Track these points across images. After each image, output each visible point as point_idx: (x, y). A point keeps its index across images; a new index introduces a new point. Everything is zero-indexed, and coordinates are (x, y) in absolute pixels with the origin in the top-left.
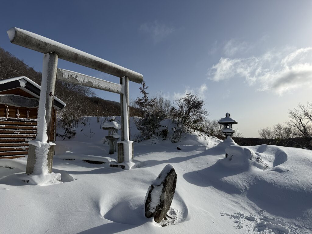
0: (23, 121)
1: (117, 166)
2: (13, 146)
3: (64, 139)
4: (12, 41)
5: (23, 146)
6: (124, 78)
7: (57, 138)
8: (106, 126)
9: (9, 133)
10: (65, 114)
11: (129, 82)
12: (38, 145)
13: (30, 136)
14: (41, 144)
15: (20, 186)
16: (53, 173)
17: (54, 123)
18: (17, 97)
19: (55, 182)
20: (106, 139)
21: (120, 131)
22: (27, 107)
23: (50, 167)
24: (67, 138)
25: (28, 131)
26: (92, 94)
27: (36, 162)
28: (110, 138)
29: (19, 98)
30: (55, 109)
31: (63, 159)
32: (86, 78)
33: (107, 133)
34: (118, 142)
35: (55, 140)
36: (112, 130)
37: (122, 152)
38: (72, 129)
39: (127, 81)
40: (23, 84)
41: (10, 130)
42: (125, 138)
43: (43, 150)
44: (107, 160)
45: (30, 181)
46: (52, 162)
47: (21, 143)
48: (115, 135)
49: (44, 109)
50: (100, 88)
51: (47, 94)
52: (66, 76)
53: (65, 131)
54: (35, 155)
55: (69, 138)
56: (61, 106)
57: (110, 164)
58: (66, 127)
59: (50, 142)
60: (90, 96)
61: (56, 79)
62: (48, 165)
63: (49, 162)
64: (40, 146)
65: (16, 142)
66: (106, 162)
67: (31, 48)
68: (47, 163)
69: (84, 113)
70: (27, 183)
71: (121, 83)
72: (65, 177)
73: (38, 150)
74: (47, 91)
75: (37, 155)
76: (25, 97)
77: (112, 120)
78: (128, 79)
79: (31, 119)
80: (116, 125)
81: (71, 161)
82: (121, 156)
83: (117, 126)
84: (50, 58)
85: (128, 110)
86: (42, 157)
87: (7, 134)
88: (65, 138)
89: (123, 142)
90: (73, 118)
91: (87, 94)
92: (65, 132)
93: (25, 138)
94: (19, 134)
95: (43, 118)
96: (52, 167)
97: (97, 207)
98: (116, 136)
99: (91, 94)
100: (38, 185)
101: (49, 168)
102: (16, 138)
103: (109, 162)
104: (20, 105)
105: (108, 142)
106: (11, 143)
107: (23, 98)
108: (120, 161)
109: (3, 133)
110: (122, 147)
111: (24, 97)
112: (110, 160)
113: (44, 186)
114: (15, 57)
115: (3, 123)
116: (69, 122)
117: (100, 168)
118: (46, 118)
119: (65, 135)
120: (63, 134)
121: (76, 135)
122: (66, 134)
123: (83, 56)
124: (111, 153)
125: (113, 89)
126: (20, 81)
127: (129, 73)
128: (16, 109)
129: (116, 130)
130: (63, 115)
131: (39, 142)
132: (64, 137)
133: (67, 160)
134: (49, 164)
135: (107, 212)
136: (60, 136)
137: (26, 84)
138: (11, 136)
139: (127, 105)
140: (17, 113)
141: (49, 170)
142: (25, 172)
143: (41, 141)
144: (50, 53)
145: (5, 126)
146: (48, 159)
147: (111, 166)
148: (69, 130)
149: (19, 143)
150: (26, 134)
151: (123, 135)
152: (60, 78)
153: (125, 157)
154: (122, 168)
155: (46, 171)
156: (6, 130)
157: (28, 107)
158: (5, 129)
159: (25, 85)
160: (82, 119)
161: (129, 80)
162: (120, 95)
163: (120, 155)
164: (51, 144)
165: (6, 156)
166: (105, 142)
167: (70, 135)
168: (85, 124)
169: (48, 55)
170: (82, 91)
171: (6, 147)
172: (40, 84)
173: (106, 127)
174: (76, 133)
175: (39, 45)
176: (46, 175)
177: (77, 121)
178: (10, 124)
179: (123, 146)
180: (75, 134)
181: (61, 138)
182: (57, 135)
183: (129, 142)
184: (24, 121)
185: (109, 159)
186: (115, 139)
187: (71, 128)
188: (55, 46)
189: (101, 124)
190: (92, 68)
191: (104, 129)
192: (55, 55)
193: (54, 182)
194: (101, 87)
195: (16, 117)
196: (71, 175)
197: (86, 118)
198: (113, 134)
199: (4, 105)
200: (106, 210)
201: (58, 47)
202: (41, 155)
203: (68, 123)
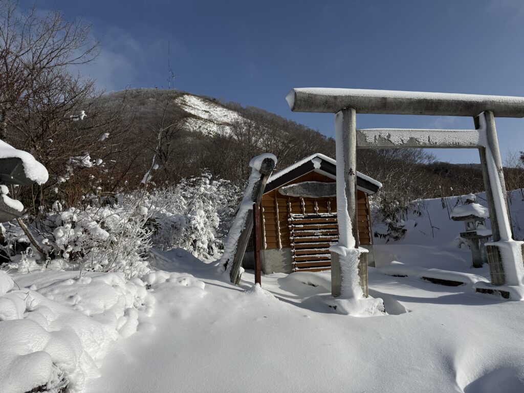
0: (323, 217)
1: (490, 292)
2: (315, 254)
3: (388, 240)
4: (293, 109)
5: (328, 253)
6: (481, 115)
7: (376, 240)
8: (459, 213)
9: (308, 236)
10: (385, 200)
11: (494, 122)
12: (343, 252)
13: (335, 238)
14: (347, 252)
15: (325, 314)
16: (370, 297)
17: (367, 217)
18: (312, 184)
19: (375, 313)
20: (462, 239)
21: (488, 222)
22: (326, 196)
23: (365, 287)
24: (392, 240)
25: (331, 230)
26: (429, 158)
27: (343, 278)
28: (470, 236)
29: (315, 186)
30: (366, 194)
31: (389, 275)
32: (405, 134)
33: (462, 227)
34: (486, 244)
35: (373, 244)
36: (473, 220)
37: (498, 264)
38: (398, 225)
39: (490, 120)
40: (317, 165)
41: (309, 231)
42: (502, 235)
43: (351, 261)
44: (468, 278)
45: (338, 308)
46: (366, 280)
47: (325, 249)
48: (480, 229)
49: (344, 196)
50: (434, 146)
51: (345, 173)
52: (371, 139)
53: (387, 228)
54: (340, 268)
55: (397, 238)
56: (375, 188)
57: (474, 287)
58: (389, 220)
59: (359, 247)
60: (426, 162)
61: (357, 147)
62: (361, 284)
63: (362, 279)
64: (345, 254)
65: (318, 248)
66: (466, 284)
67: (316, 111)
68: (359, 281)
69: (418, 193)
70: (334, 310)
71: (477, 127)
72: (391, 305)
73: (344, 260)
74: (345, 169)
75: (343, 268)
76: (322, 183)
77: (469, 202)
78: (492, 115)
79: (333, 213)
80: (480, 209)
81: (401, 278)
82: (497, 272)
83: (483, 212)
84: (343, 118)
85: (500, 177)
86: (350, 272)
87: (307, 237)
88: (390, 239)
89: (497, 244)
90: (399, 204)
91: (419, 161)
92: (387, 230)
93: (329, 241)
94: (321, 237)
95: (345, 211)
96: (367, 288)
97: (449, 368)
98: (483, 231)
99: (426, 158)
100: (349, 315)
101: (363, 289)
102: (317, 242)
103: (472, 283)
104: (317, 195)
105: (466, 243)
106: (313, 250)
107: (320, 185)
108: (496, 281)
109: (301, 236)
110: (497, 253)
111: (320, 183)
112: (475, 279)
113: (358, 318)
114: (309, 129)
115: (300, 222)
116: (392, 212)
117: (456, 293)
118: (348, 210)
119: (388, 234)
120: (386, 233)
121: (407, 233)
122: (389, 232)
123: (395, 99)
124: (477, 265)
125: (461, 142)
126: (313, 161)
127: (492, 102)
128: (313, 200)
129: (481, 220)
130: (381, 202)
131: (343, 248)
132: (387, 237)
133: (395, 276)
134: (363, 282)
135: (472, 381)
136: (381, 237)
137: (321, 164)
138: (311, 239)
139: (497, 167)
140: (314, 206)
141: (363, 291)
142: (331, 294)
143: (345, 245)
144: (342, 110)
145: (302, 226)
146: (360, 274)
147: (478, 290)
148: (394, 226)
149: (323, 249)
150: (330, 235)
151: (495, 230)
152: (362, 145)
153: (508, 273)
154: (502, 295)
155: (359, 294)
156: (305, 231)
157: (328, 196)
158: (303, 230)
159: (320, 166)
160: (414, 205)
161: (495, 116)
162: (477, 150)
163: (496, 269)
164: (362, 250)
165: (309, 267)
166: (462, 245)
167: (397, 234)
168: (420, 214)
169: (341, 113)
170: (409, 156)
171: (307, 255)
172: (334, 158)
173: (458, 216)
174: (406, 230)
175: (326, 102)
176: (360, 301)
177: (406, 209)
178: (309, 222)
179: (499, 252)
180: (404, 231)
181: (383, 239)
182: (376, 235)
183: (512, 242)
184: (325, 217)
185: (473, 278)
186: (481, 237)
187: (397, 221)
188: (349, 97)
189: (450, 211)
190: (414, 114)
191: (456, 219)
192: (351, 110)
193: (373, 312)
194: (436, 143)
195: (315, 212)
196: (401, 303)
197: (420, 202)
198: (476, 229)
199: (299, 197)
200: (468, 377)
201: (353, 97)
202: (348, 269)
203: (391, 214)
